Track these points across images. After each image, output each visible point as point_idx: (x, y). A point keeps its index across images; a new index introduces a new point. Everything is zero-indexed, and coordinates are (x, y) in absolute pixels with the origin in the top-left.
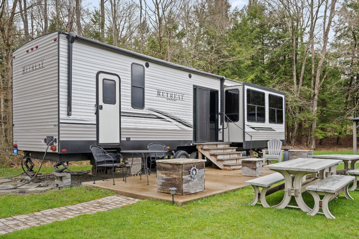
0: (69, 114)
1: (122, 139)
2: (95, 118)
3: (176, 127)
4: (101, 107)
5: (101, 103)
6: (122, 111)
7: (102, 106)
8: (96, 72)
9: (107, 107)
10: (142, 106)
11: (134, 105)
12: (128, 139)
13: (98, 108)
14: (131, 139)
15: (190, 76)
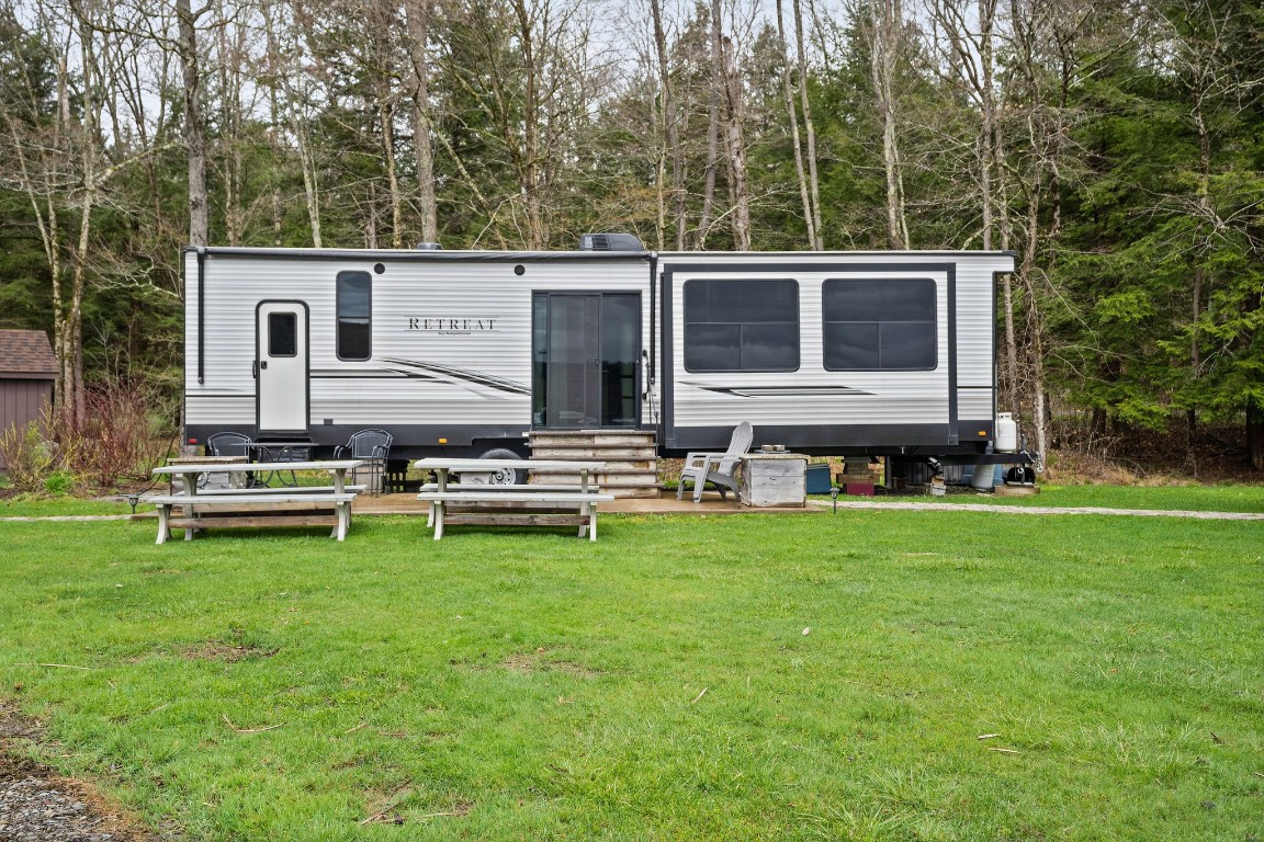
0: (202, 382)
1: (312, 422)
2: (254, 384)
3: (470, 393)
4: (265, 365)
5: (264, 355)
6: (311, 368)
7: (265, 363)
8: (256, 303)
9: (278, 364)
10: (364, 353)
11: (344, 353)
12: (328, 422)
13: (259, 365)
14: (335, 423)
15: (520, 271)
